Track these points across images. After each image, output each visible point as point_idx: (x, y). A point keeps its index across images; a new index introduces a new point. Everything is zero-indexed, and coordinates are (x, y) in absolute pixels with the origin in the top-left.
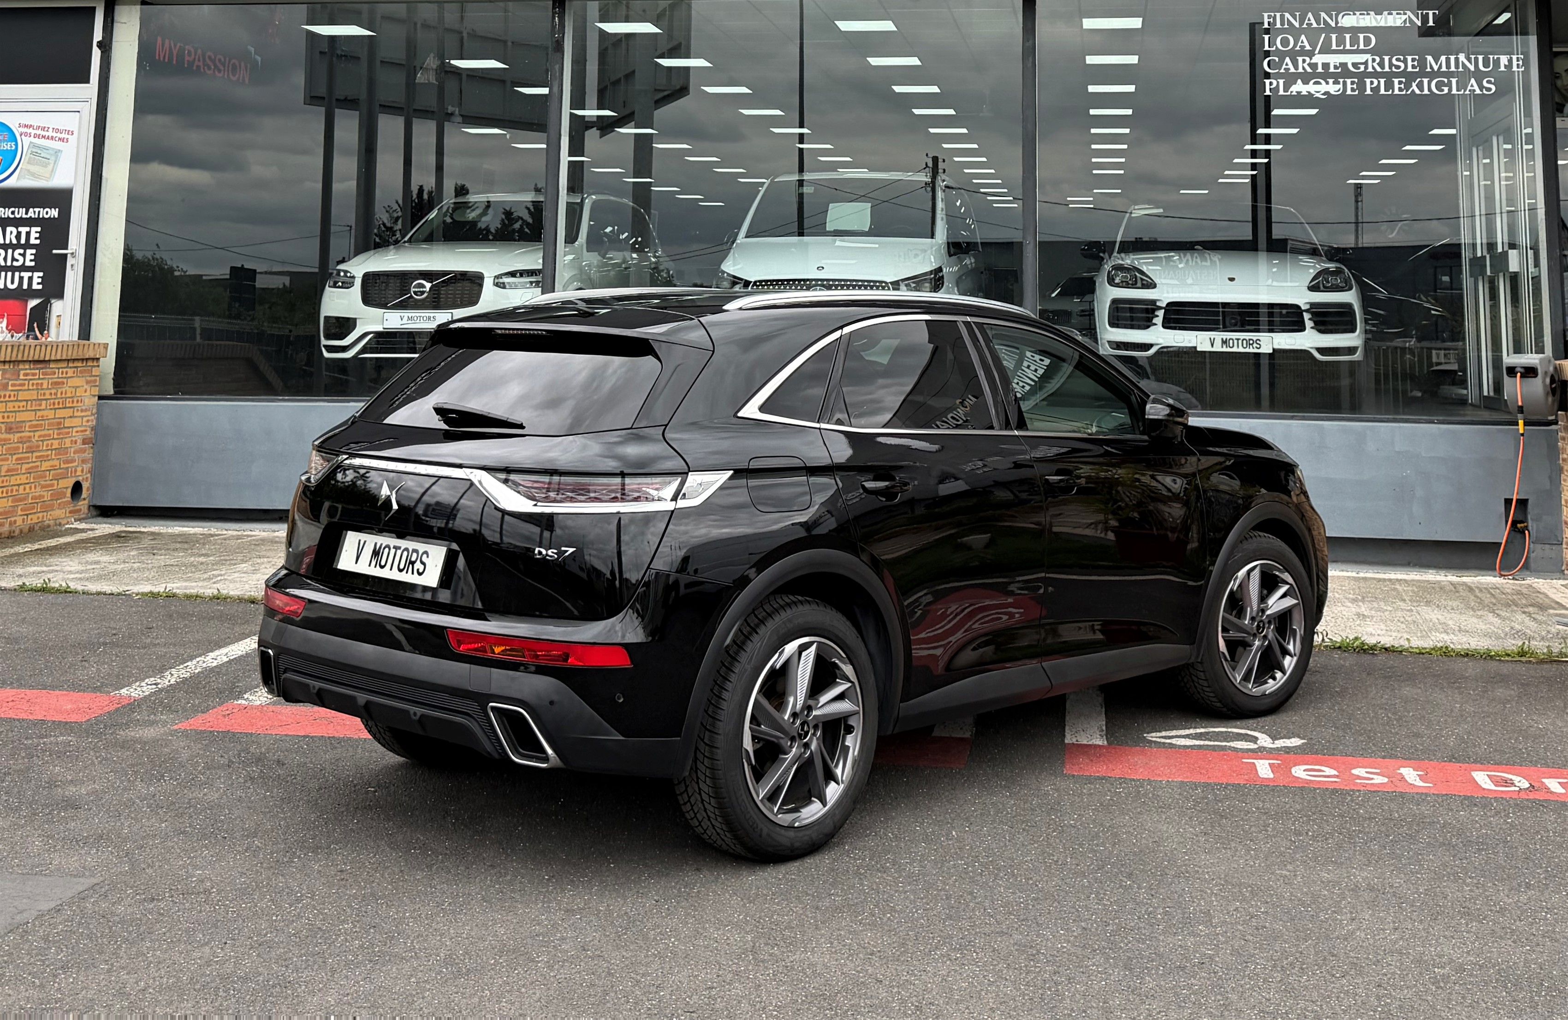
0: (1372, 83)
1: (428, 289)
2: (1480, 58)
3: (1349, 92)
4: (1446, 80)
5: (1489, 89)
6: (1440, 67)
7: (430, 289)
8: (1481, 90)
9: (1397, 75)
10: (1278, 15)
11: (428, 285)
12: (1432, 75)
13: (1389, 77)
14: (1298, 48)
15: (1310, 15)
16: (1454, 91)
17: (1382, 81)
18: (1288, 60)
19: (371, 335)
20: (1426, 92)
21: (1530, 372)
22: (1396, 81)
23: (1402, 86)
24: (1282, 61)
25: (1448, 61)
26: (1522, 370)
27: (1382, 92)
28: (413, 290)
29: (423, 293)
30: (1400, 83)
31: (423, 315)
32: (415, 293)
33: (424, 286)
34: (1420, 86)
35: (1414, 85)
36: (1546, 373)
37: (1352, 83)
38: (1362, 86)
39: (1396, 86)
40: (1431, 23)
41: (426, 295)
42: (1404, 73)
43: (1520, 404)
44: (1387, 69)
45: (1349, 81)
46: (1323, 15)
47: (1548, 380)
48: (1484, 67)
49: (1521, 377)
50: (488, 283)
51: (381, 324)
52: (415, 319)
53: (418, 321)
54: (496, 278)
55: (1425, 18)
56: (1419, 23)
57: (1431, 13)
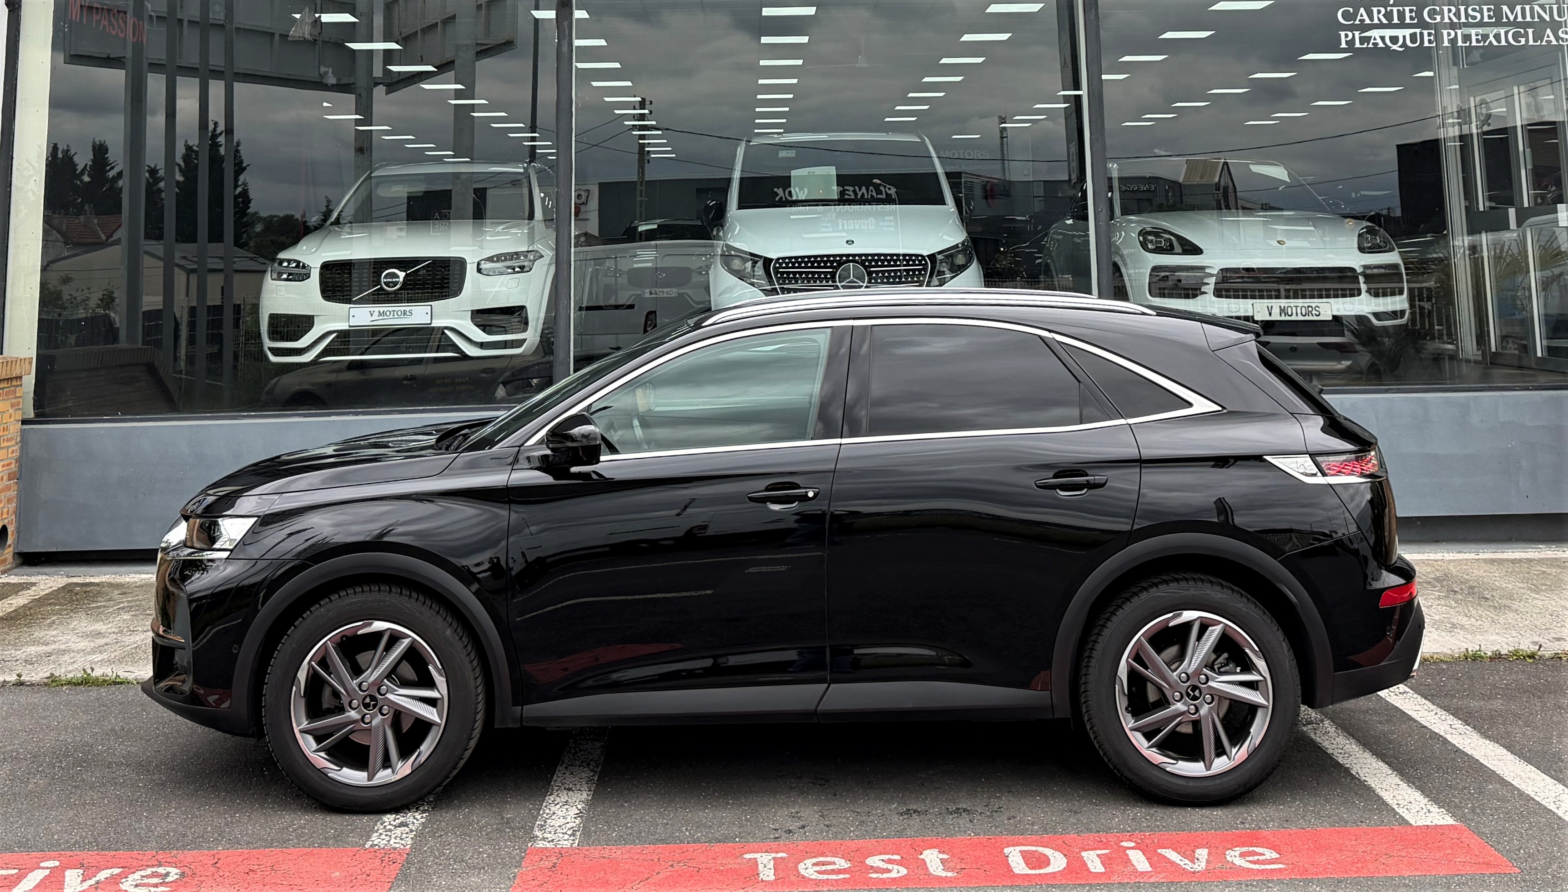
1: (401, 279)
7: (404, 279)
11: (402, 275)
19: (334, 335)
28: (383, 280)
29: (395, 284)
31: (397, 308)
32: (387, 284)
33: (396, 276)
41: (398, 286)
50: (471, 269)
51: (346, 322)
52: (388, 313)
53: (391, 316)
54: (479, 264)
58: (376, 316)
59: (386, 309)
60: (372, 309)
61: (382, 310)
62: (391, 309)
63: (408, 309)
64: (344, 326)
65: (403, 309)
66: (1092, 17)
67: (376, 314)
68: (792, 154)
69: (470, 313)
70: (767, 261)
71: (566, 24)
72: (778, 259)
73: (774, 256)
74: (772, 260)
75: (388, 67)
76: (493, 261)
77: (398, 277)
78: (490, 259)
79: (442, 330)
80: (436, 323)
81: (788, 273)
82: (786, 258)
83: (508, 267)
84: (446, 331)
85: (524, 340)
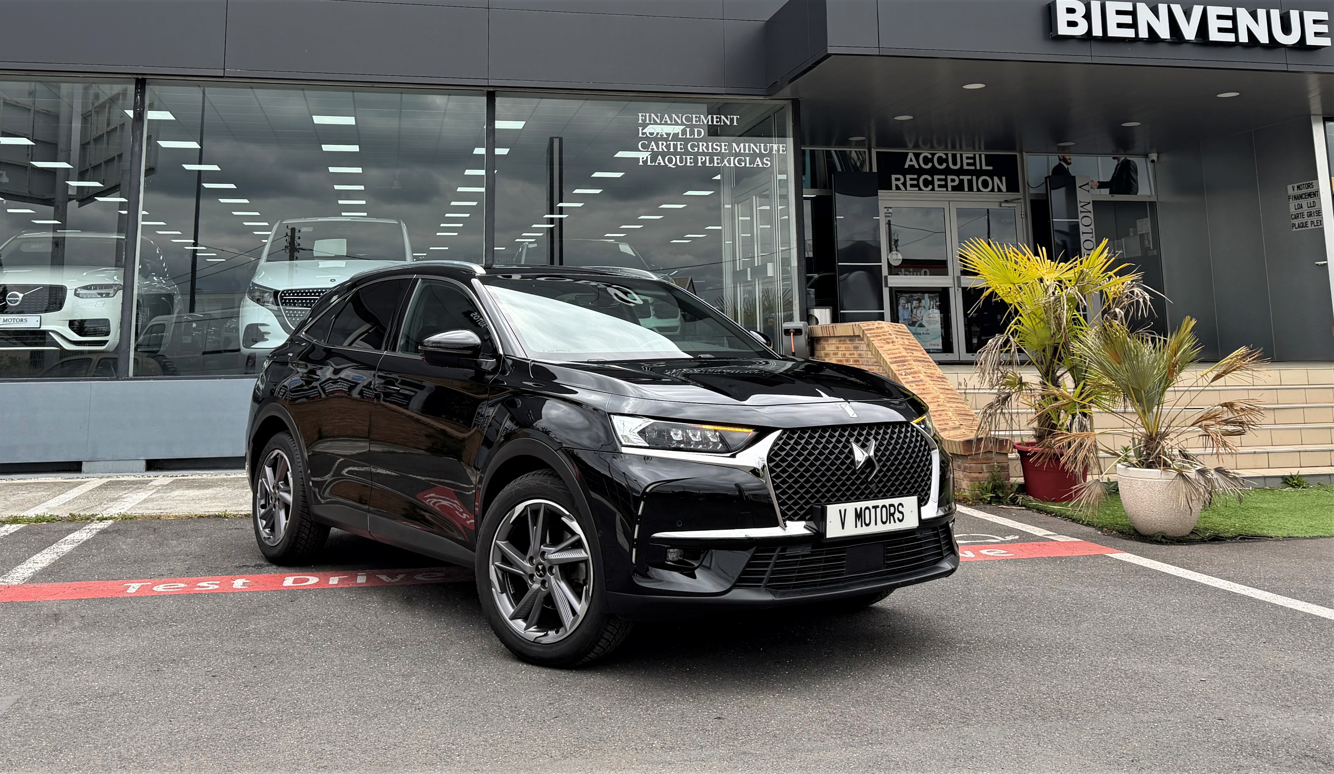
0: (702, 159)
1: (21, 299)
2: (762, 145)
3: (688, 164)
4: (743, 158)
5: (767, 164)
6: (740, 150)
7: (23, 298)
8: (763, 165)
9: (717, 154)
10: (647, 115)
11: (21, 295)
12: (737, 155)
13: (711, 155)
14: (659, 136)
15: (666, 115)
16: (748, 165)
17: (708, 158)
18: (653, 143)
20: (732, 165)
21: (798, 332)
22: (715, 158)
23: (719, 161)
24: (649, 143)
25: (744, 147)
26: (794, 331)
27: (708, 164)
28: (8, 299)
29: (16, 301)
30: (718, 159)
31: (16, 318)
32: (10, 301)
34: (729, 162)
35: (725, 161)
36: (806, 332)
37: (691, 159)
38: (696, 161)
39: (716, 161)
40: (735, 124)
41: (18, 303)
42: (720, 154)
43: (793, 351)
44: (710, 151)
45: (688, 157)
46: (674, 116)
47: (807, 337)
48: (764, 151)
49: (793, 335)
50: (70, 294)
52: (10, 320)
53: (12, 322)
54: (76, 290)
55: (732, 120)
56: (728, 123)
57: (735, 117)
58: (1, 322)
59: (8, 318)
61: (5, 318)
62: (12, 318)
63: (24, 318)
65: (20, 318)
66: (491, 141)
67: (2, 320)
69: (68, 322)
70: (276, 293)
72: (285, 291)
73: (281, 289)
74: (279, 291)
77: (18, 297)
78: (86, 288)
79: (45, 333)
80: (44, 328)
81: (290, 300)
82: (289, 290)
83: (99, 294)
84: (50, 333)
85: (107, 341)
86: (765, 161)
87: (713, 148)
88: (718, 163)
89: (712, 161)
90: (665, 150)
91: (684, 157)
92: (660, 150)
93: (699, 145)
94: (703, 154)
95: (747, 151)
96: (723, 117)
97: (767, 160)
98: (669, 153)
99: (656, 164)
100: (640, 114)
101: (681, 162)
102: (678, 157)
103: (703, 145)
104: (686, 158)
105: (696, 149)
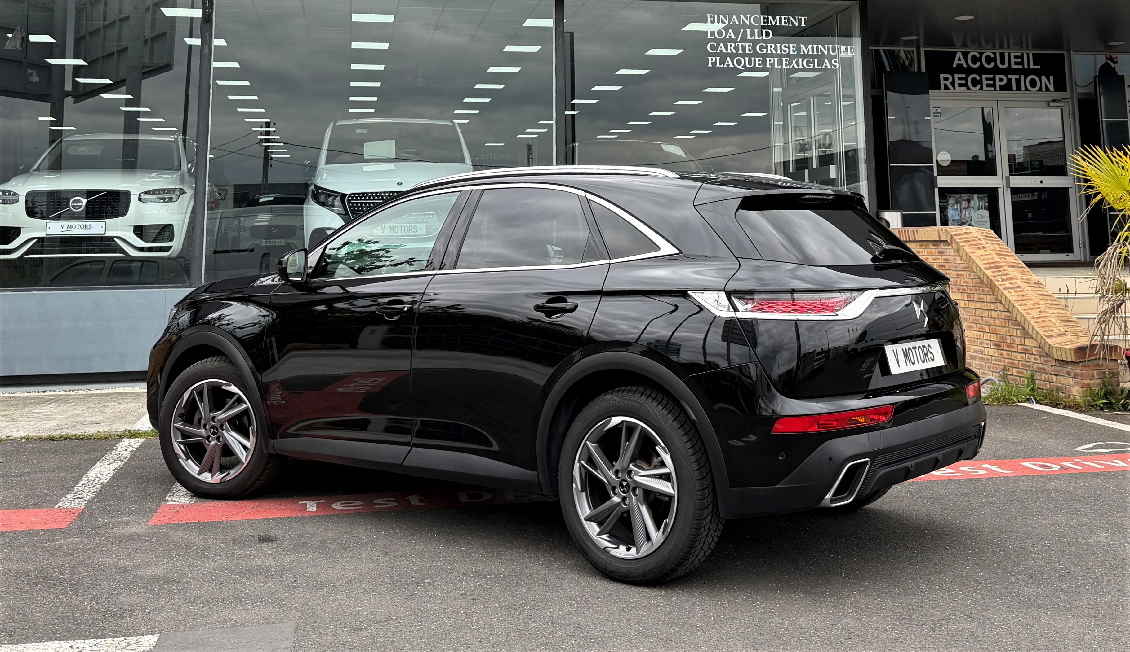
0: (771, 61)
1: (84, 204)
2: (830, 46)
3: (758, 66)
4: (812, 60)
5: (835, 66)
6: (808, 51)
7: (87, 203)
8: (831, 67)
9: (784, 56)
11: (85, 201)
12: (804, 56)
13: (780, 57)
14: (727, 37)
15: (734, 16)
16: (816, 67)
17: (777, 60)
18: (721, 44)
19: (35, 240)
20: (801, 67)
22: (784, 59)
23: (788, 63)
24: (718, 45)
25: (813, 48)
27: (776, 66)
28: (71, 204)
29: (80, 207)
30: (786, 61)
31: (81, 224)
32: (74, 207)
33: (80, 202)
34: (797, 63)
35: (794, 62)
37: (759, 60)
38: (764, 62)
39: (784, 63)
40: (803, 24)
41: (82, 209)
42: (788, 55)
44: (779, 52)
45: (757, 59)
46: (742, 16)
48: (832, 52)
50: (134, 199)
51: (43, 231)
52: (74, 227)
53: (76, 228)
54: (140, 195)
55: (800, 21)
56: (796, 24)
57: (803, 18)
58: (65, 228)
59: (72, 224)
60: (62, 224)
61: (70, 224)
62: (76, 224)
63: (88, 224)
64: (42, 234)
65: (84, 224)
67: (66, 226)
68: (365, 131)
69: (133, 228)
70: (343, 196)
71: (207, 34)
72: (351, 194)
73: (348, 192)
74: (346, 195)
75: (76, 79)
76: (150, 194)
77: (82, 203)
78: (148, 193)
79: (111, 239)
80: (109, 234)
81: (357, 203)
82: (356, 194)
83: (161, 199)
84: (115, 239)
85: (171, 247)
86: (833, 63)
87: (781, 50)
88: (786, 65)
89: (780, 62)
90: (734, 51)
91: (753, 58)
92: (729, 51)
93: (767, 46)
94: (772, 55)
95: (815, 53)
96: (791, 18)
97: (835, 62)
98: (737, 55)
99: (725, 66)
100: (708, 15)
101: (750, 64)
102: (747, 59)
103: (771, 46)
104: (755, 60)
105: (765, 50)
